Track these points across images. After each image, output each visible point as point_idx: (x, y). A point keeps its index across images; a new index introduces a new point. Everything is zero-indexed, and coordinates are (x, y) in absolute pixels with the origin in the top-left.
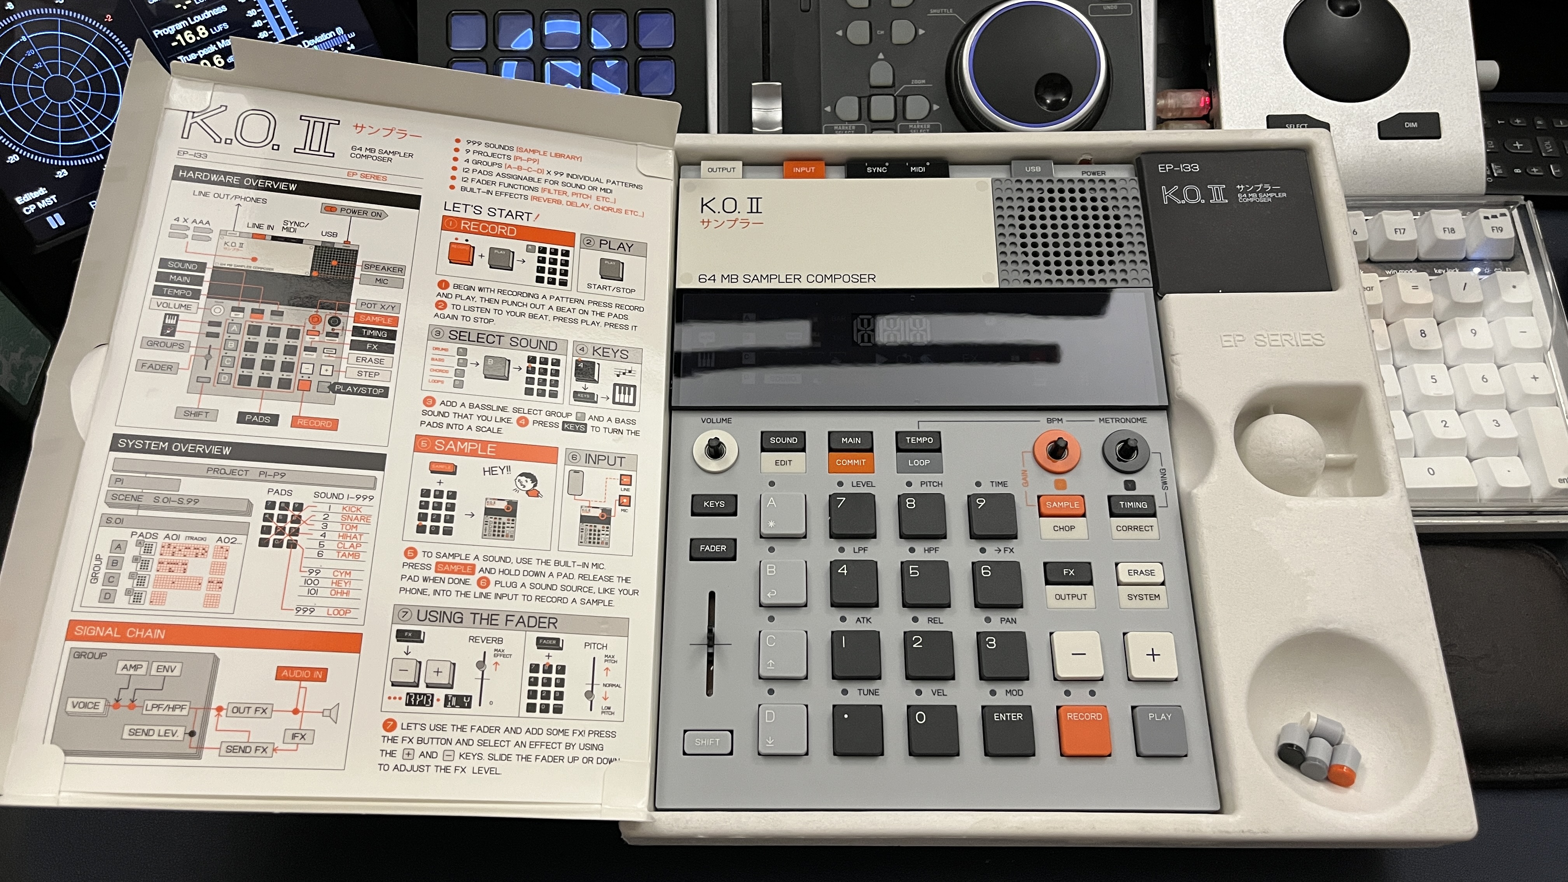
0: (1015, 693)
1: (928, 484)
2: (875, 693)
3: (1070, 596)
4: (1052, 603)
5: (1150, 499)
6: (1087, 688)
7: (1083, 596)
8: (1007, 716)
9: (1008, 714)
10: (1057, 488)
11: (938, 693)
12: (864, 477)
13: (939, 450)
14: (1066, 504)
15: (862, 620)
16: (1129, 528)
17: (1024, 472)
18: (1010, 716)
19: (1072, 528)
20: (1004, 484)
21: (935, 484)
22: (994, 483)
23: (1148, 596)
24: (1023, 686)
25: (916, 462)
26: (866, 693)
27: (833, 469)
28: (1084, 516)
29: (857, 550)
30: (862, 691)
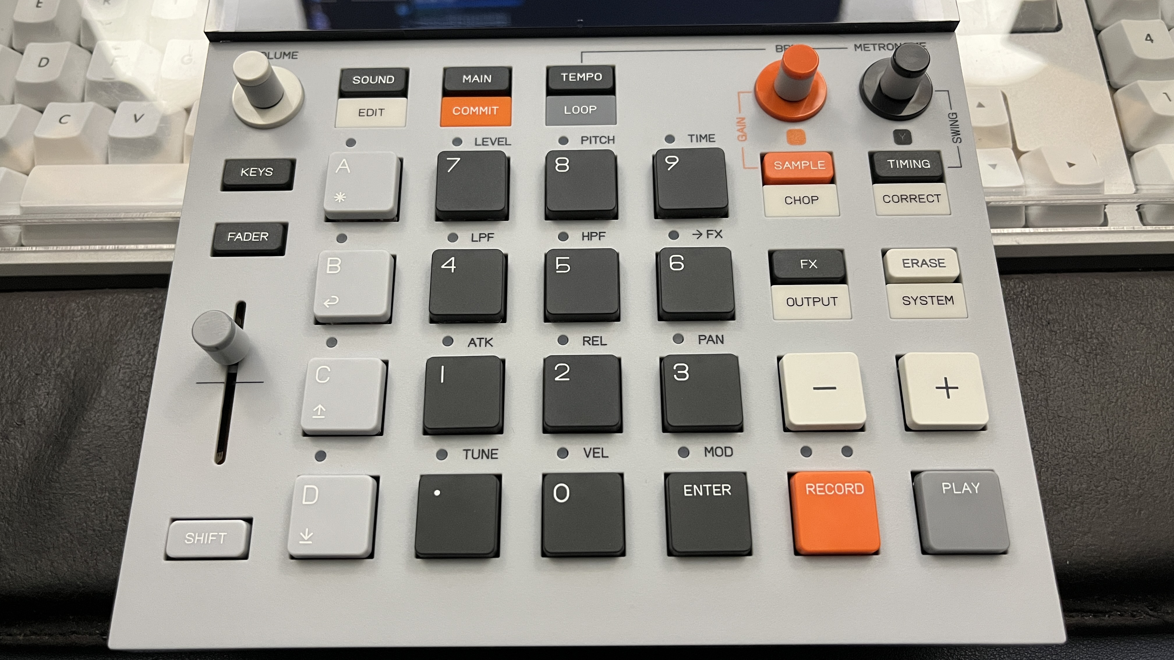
0: (719, 452)
1: (593, 139)
2: (491, 455)
3: (811, 301)
4: (782, 311)
5: (936, 156)
6: (836, 444)
7: (832, 300)
8: (704, 489)
9: (707, 486)
10: (791, 142)
11: (593, 453)
12: (494, 132)
13: (612, 91)
14: (804, 164)
15: (477, 342)
16: (902, 198)
17: (741, 121)
18: (711, 489)
19: (813, 199)
20: (709, 138)
21: (603, 140)
22: (694, 138)
23: (935, 299)
24: (734, 441)
25: (576, 109)
26: (476, 455)
27: (447, 120)
28: (832, 181)
29: (476, 238)
30: (470, 453)
